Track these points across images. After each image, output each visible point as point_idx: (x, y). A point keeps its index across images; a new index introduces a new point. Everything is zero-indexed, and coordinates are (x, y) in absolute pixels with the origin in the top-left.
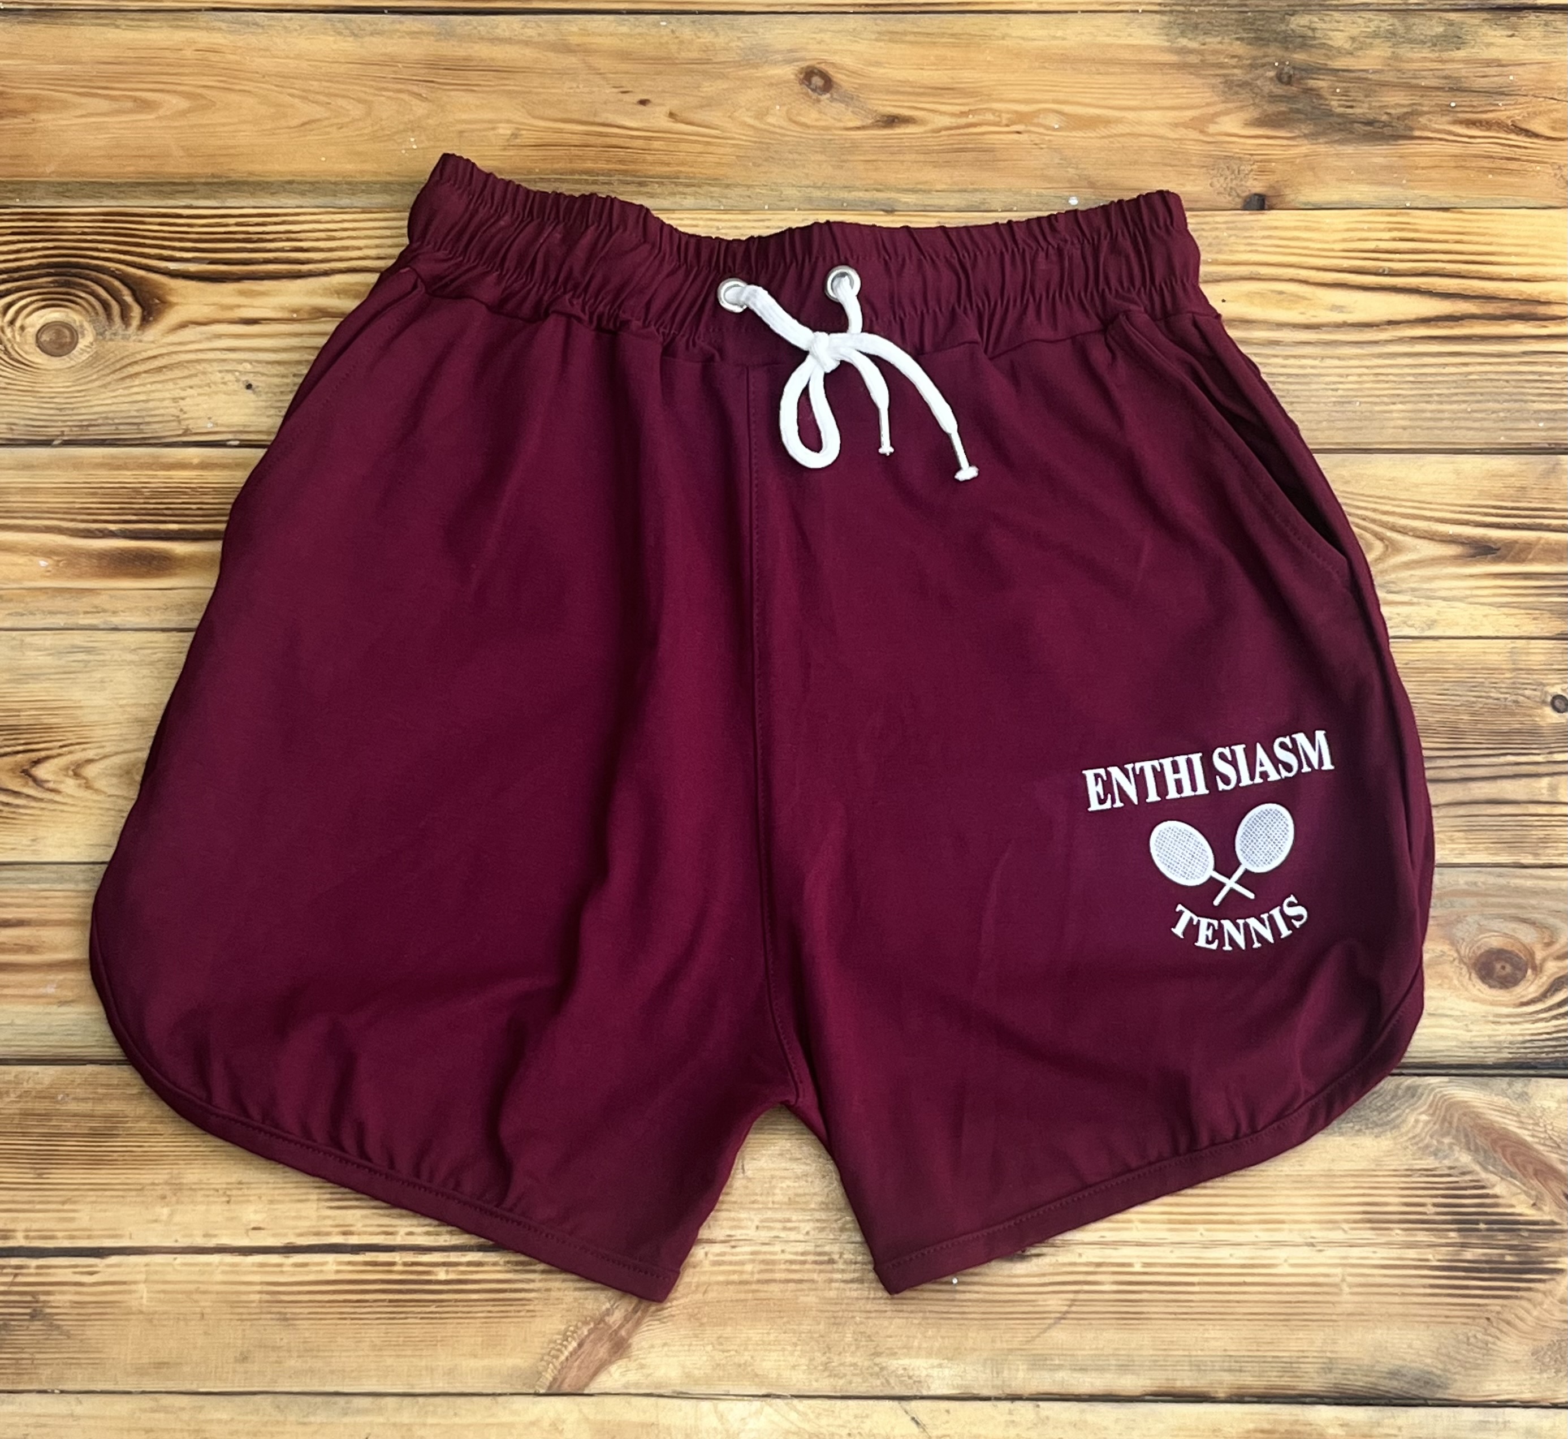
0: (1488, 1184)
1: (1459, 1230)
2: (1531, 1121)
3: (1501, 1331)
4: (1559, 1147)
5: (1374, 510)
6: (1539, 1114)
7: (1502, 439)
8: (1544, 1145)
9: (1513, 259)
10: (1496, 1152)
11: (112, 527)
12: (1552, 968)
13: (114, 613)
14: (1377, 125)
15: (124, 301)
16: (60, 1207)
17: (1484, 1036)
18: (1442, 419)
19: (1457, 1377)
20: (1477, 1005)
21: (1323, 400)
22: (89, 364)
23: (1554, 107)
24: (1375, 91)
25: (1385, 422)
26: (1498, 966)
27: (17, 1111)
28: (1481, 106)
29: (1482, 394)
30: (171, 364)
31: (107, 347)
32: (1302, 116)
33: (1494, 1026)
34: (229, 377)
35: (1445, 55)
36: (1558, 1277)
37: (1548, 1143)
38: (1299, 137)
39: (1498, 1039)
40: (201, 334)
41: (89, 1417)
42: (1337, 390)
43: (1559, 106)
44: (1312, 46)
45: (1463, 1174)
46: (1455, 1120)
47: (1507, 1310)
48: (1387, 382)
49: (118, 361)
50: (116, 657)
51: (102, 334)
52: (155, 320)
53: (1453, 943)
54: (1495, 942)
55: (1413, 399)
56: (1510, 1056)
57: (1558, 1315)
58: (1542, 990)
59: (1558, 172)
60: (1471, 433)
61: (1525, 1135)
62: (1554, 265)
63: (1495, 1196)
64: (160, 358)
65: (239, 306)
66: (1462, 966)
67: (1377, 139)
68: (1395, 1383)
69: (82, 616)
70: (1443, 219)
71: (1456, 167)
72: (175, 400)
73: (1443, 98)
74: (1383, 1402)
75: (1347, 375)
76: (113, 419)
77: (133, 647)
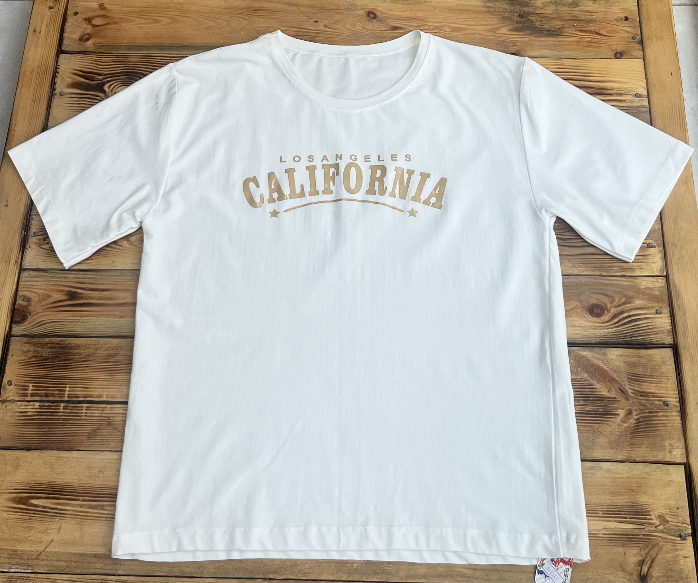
0: (593, 384)
1: (584, 400)
2: (607, 363)
4: (617, 372)
6: (610, 360)
8: (611, 371)
9: (596, 75)
10: (595, 373)
12: (613, 311)
14: (551, 31)
16: (118, 387)
17: (591, 333)
20: (588, 323)
23: (609, 26)
24: (550, 20)
26: (596, 310)
27: (105, 354)
28: (584, 25)
32: (526, 28)
33: (595, 330)
35: (573, 9)
36: (617, 417)
37: (613, 370)
38: (526, 35)
39: (596, 334)
43: (610, 26)
44: (530, 6)
45: (585, 381)
46: (582, 362)
53: (581, 302)
54: (594, 302)
56: (600, 340)
57: (617, 430)
58: (610, 318)
59: (609, 47)
61: (605, 367)
62: (609, 77)
63: (596, 388)
66: (584, 309)
67: (551, 36)
70: (574, 62)
71: (576, 45)
73: (572, 23)
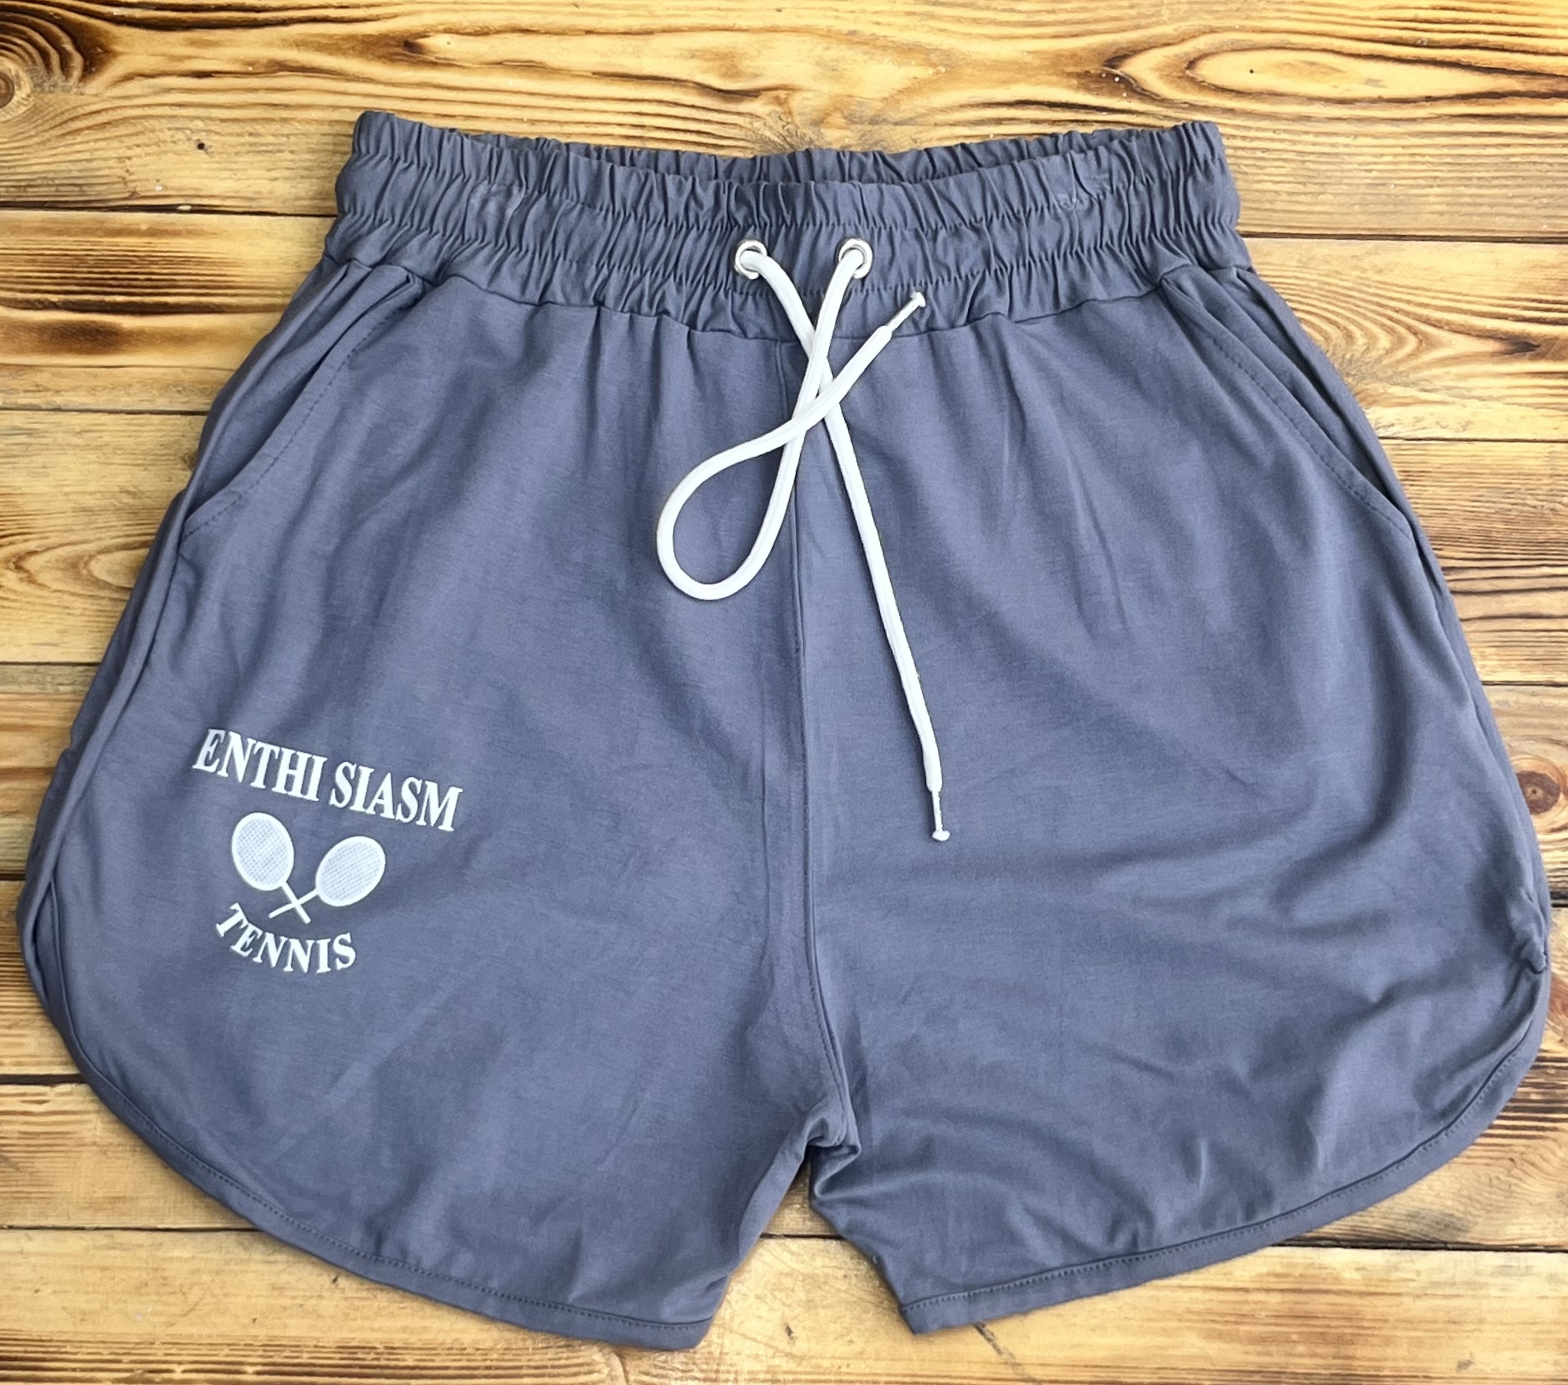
3: (1525, 1172)
5: (1409, 302)
7: (1545, 228)
11: (54, 298)
13: (57, 392)
15: (64, 49)
18: (1481, 205)
19: (1480, 1220)
21: (1355, 181)
22: (26, 118)
25: (1422, 207)
29: (1523, 178)
30: (116, 120)
31: (46, 100)
34: (179, 135)
40: (149, 87)
41: (41, 1254)
42: (1370, 171)
47: (1531, 1150)
48: (1424, 163)
49: (57, 116)
50: (59, 441)
51: (40, 85)
52: (99, 71)
55: (1451, 182)
60: (1512, 220)
64: (103, 113)
65: (190, 57)
68: (1414, 1226)
69: (22, 395)
72: (120, 159)
74: (1402, 1245)
75: (1382, 155)
76: (53, 179)
77: (78, 429)
